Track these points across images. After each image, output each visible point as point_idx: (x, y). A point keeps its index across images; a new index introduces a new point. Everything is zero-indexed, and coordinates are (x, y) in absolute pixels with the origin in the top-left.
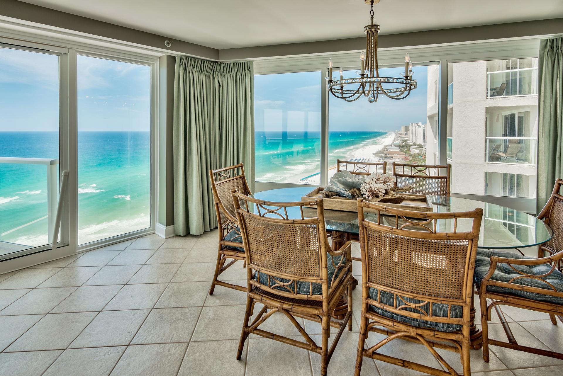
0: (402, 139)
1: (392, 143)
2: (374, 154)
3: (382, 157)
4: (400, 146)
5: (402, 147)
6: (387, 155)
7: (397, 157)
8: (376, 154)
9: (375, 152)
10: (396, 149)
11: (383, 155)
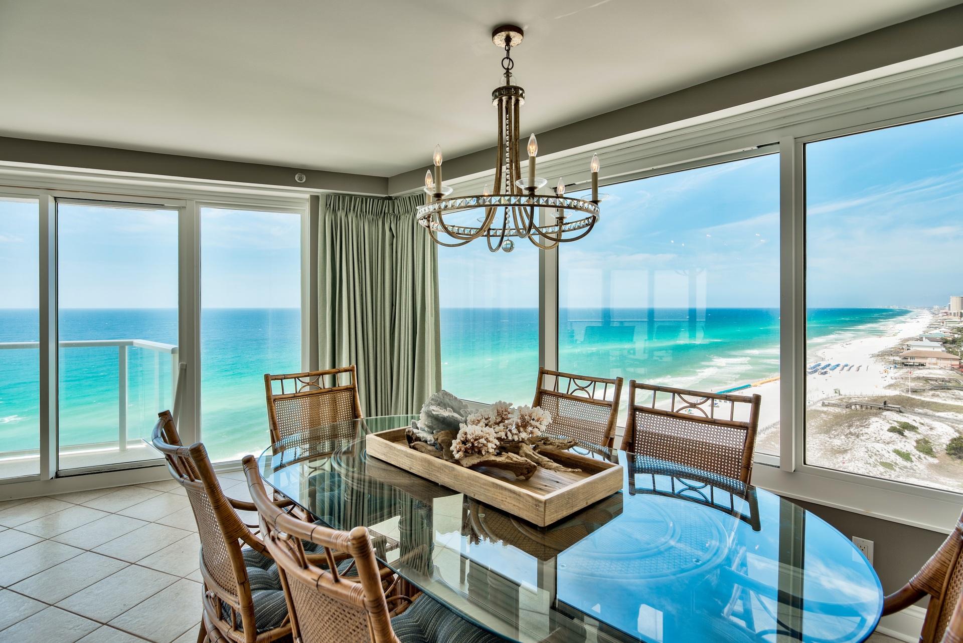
0: (952, 325)
1: (921, 333)
2: (873, 356)
3: (895, 363)
4: (945, 342)
5: (951, 343)
6: (909, 360)
7: (936, 364)
8: (878, 355)
9: (876, 352)
10: (934, 347)
11: (897, 359)
